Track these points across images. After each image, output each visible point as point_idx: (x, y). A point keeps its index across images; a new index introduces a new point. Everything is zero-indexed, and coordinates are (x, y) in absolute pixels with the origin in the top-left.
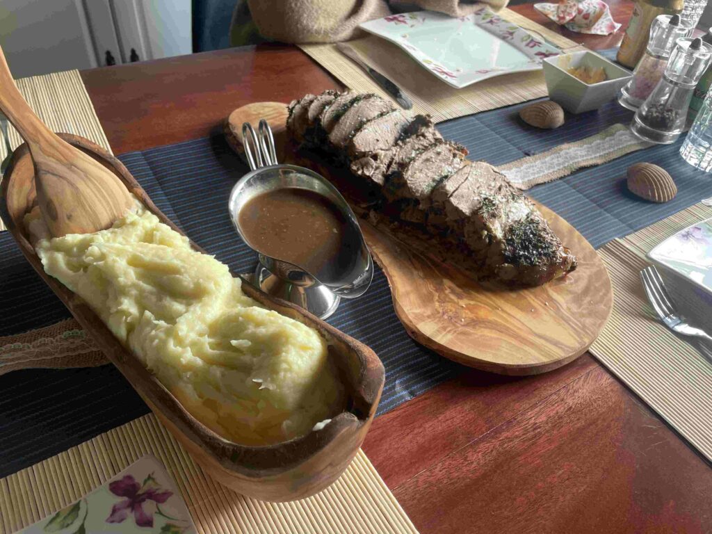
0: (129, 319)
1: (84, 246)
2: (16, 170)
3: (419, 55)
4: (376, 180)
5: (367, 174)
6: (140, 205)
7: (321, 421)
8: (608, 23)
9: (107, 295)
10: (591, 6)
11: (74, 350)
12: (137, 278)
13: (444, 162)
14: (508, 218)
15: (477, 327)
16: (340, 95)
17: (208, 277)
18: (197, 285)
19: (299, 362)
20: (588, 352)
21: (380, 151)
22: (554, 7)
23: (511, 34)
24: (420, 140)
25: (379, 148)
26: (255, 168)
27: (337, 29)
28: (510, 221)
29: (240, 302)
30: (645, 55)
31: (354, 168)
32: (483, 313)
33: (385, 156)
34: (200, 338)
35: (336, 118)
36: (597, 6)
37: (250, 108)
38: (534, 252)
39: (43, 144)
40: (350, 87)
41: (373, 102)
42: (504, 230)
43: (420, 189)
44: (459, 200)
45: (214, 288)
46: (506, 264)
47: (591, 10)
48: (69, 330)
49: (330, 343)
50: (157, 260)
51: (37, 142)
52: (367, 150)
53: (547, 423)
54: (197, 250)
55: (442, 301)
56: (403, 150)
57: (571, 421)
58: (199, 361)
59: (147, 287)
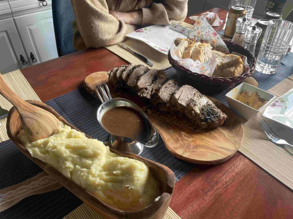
0: (70, 170)
1: (46, 144)
2: (11, 118)
3: (152, 44)
4: (148, 98)
5: (145, 96)
6: (62, 123)
7: (156, 198)
8: (219, 21)
9: (59, 162)
10: (211, 16)
11: (47, 184)
12: (70, 153)
13: (172, 87)
14: (200, 105)
15: (198, 148)
16: (127, 67)
17: (97, 148)
18: (94, 152)
19: (141, 176)
20: (238, 152)
21: (148, 87)
22: (197, 17)
23: (184, 31)
24: (161, 80)
25: (147, 85)
26: (103, 102)
27: (114, 38)
28: (201, 106)
29: (111, 155)
30: (235, 33)
31: (139, 94)
32: (198, 142)
33: (150, 88)
34: (101, 173)
35: (128, 75)
36: (213, 15)
37: (92, 75)
38: (212, 116)
39: (22, 106)
40: (130, 62)
41: (141, 68)
42: (199, 110)
43: (166, 99)
44: (181, 101)
45: (101, 152)
46: (203, 123)
47: (211, 17)
48: (42, 177)
49: (150, 166)
50: (76, 145)
51: (20, 106)
52: (143, 87)
53: (230, 180)
54: (89, 138)
55: (182, 140)
56: (156, 85)
57: (238, 178)
58: (103, 182)
59: (75, 156)
